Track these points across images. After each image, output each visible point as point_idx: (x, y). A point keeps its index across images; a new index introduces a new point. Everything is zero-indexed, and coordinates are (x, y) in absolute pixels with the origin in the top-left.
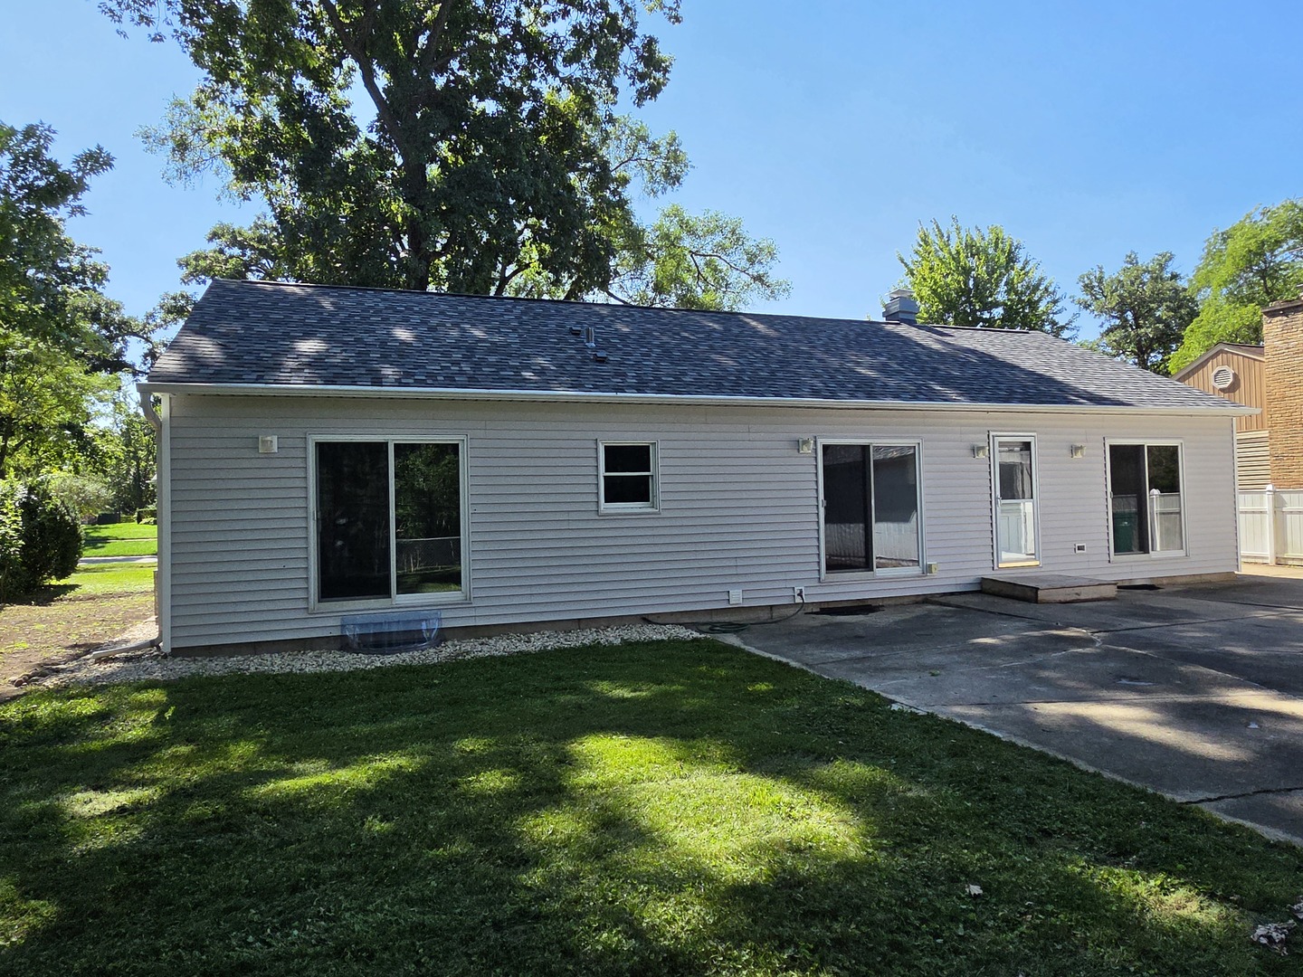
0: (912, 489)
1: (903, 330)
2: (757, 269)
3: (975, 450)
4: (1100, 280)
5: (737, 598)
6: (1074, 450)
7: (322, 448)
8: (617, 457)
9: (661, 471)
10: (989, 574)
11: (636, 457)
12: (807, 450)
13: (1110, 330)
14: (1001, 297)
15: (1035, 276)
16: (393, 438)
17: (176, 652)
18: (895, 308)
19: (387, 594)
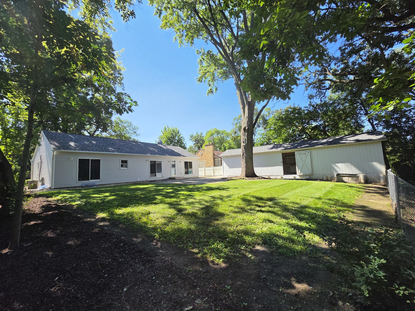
0: (161, 167)
1: (160, 145)
2: (135, 131)
3: (169, 162)
4: (193, 136)
5: (139, 180)
6: (180, 162)
7: (79, 159)
8: (122, 161)
9: (129, 163)
10: (170, 177)
11: (126, 162)
12: (148, 161)
13: (194, 144)
14: (177, 139)
15: (181, 136)
16: (90, 158)
17: (55, 189)
18: (159, 142)
19: (89, 180)
